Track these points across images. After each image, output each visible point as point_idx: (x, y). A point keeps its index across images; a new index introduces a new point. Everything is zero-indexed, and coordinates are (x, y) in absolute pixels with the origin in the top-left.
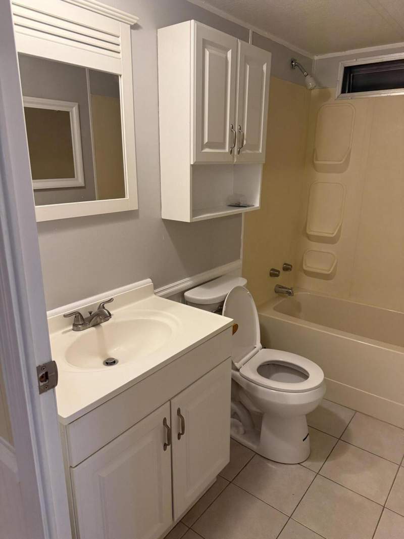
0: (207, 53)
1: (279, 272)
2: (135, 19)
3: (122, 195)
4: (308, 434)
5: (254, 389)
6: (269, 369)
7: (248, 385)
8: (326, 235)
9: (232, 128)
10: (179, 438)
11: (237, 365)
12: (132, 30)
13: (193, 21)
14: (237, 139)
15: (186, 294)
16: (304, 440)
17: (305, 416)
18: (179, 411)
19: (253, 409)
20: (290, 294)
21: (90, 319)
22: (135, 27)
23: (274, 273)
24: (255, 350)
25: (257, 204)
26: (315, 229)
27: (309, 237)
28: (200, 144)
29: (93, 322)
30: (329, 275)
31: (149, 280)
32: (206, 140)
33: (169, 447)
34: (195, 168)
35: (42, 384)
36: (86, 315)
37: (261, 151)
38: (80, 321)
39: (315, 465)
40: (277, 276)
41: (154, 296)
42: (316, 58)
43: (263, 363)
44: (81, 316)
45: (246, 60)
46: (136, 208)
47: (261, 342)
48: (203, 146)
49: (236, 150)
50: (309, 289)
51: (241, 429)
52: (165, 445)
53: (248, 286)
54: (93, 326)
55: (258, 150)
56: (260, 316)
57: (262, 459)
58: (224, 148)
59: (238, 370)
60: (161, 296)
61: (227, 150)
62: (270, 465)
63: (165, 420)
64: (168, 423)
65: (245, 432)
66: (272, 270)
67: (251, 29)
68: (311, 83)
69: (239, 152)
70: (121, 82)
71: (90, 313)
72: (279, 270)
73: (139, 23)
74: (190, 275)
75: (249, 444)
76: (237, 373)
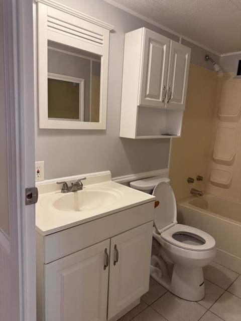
0: (151, 45)
1: (194, 180)
2: (112, 27)
3: (97, 121)
4: (204, 283)
5: (169, 246)
6: (181, 236)
7: (165, 244)
8: (226, 160)
9: (165, 87)
10: (115, 264)
11: (160, 231)
12: (111, 34)
13: (144, 28)
14: (167, 94)
15: (131, 183)
16: (200, 286)
17: (202, 269)
18: (115, 246)
19: (168, 260)
20: (201, 195)
21: (71, 187)
22: (112, 31)
23: (190, 181)
24: (172, 224)
25: (179, 135)
26: (219, 156)
27: (214, 160)
28: (144, 94)
29: (72, 189)
30: (226, 185)
31: (109, 172)
32: (148, 93)
33: (107, 268)
34: (140, 108)
35: (28, 199)
36: (69, 185)
37: (182, 103)
38: (66, 188)
39: (207, 304)
40: (193, 182)
41: (111, 181)
42: (222, 56)
43: (177, 233)
44: (67, 185)
45: (175, 51)
46: (105, 129)
47: (177, 220)
48: (146, 96)
49: (166, 100)
50: (213, 194)
51: (160, 274)
52: (105, 267)
53: (170, 183)
54: (73, 191)
55: (181, 102)
56: (177, 205)
57: (171, 295)
58: (159, 99)
59: (160, 234)
60: (117, 182)
61: (161, 100)
62: (176, 299)
63: (106, 250)
64: (108, 252)
65: (162, 277)
66: (189, 178)
67: (181, 37)
68: (217, 68)
69: (168, 102)
70: (102, 59)
71: (72, 184)
72: (194, 178)
73: (115, 30)
74: (135, 172)
75: (164, 284)
76: (159, 236)
